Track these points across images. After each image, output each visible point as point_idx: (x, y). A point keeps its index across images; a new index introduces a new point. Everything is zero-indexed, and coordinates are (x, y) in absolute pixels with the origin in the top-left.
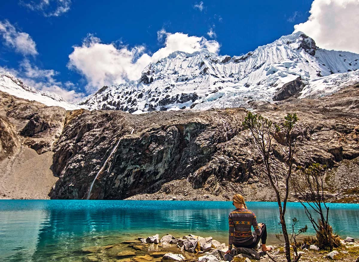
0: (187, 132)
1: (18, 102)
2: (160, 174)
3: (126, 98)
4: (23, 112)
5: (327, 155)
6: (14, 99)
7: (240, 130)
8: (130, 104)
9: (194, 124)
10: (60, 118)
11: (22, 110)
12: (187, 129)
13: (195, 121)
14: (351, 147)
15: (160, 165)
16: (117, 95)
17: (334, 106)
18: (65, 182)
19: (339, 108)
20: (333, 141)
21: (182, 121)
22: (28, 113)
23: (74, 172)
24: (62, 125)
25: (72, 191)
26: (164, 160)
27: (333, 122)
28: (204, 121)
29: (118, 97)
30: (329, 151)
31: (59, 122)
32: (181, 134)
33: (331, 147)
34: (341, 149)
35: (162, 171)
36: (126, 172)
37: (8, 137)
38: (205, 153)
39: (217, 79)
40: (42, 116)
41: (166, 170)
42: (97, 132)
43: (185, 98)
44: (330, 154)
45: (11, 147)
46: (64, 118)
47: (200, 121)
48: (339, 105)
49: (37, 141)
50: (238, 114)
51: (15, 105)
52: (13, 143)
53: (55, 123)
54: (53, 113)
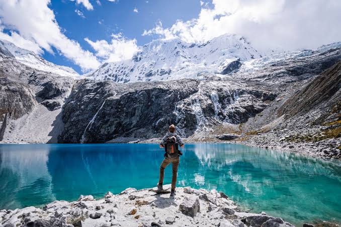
0: (153, 95)
1: (38, 73)
2: (133, 124)
3: (122, 72)
4: (41, 81)
5: (242, 110)
6: (36, 71)
7: (190, 94)
8: (125, 76)
9: (158, 90)
10: (69, 85)
11: (41, 79)
12: (153, 93)
13: (159, 87)
14: (259, 105)
15: (133, 118)
16: (115, 70)
17: (256, 78)
18: (68, 131)
19: (259, 79)
20: (248, 101)
21: (150, 87)
22: (45, 81)
23: (74, 123)
24: (70, 90)
25: (73, 137)
26: (136, 114)
27: (251, 89)
28: (165, 87)
29: (116, 71)
30: (245, 108)
31: (68, 88)
32: (149, 96)
33: (246, 105)
34: (252, 106)
35: (134, 122)
36: (109, 123)
37: (28, 99)
38: (163, 109)
39: (185, 60)
40: (54, 84)
41: (138, 121)
42: (92, 95)
43: (163, 73)
44: (244, 110)
45: (30, 106)
46: (72, 86)
47: (162, 88)
48: (259, 77)
49: (51, 101)
50: (190, 83)
51: (36, 75)
52: (32, 103)
53: (65, 88)
54: (63, 81)
